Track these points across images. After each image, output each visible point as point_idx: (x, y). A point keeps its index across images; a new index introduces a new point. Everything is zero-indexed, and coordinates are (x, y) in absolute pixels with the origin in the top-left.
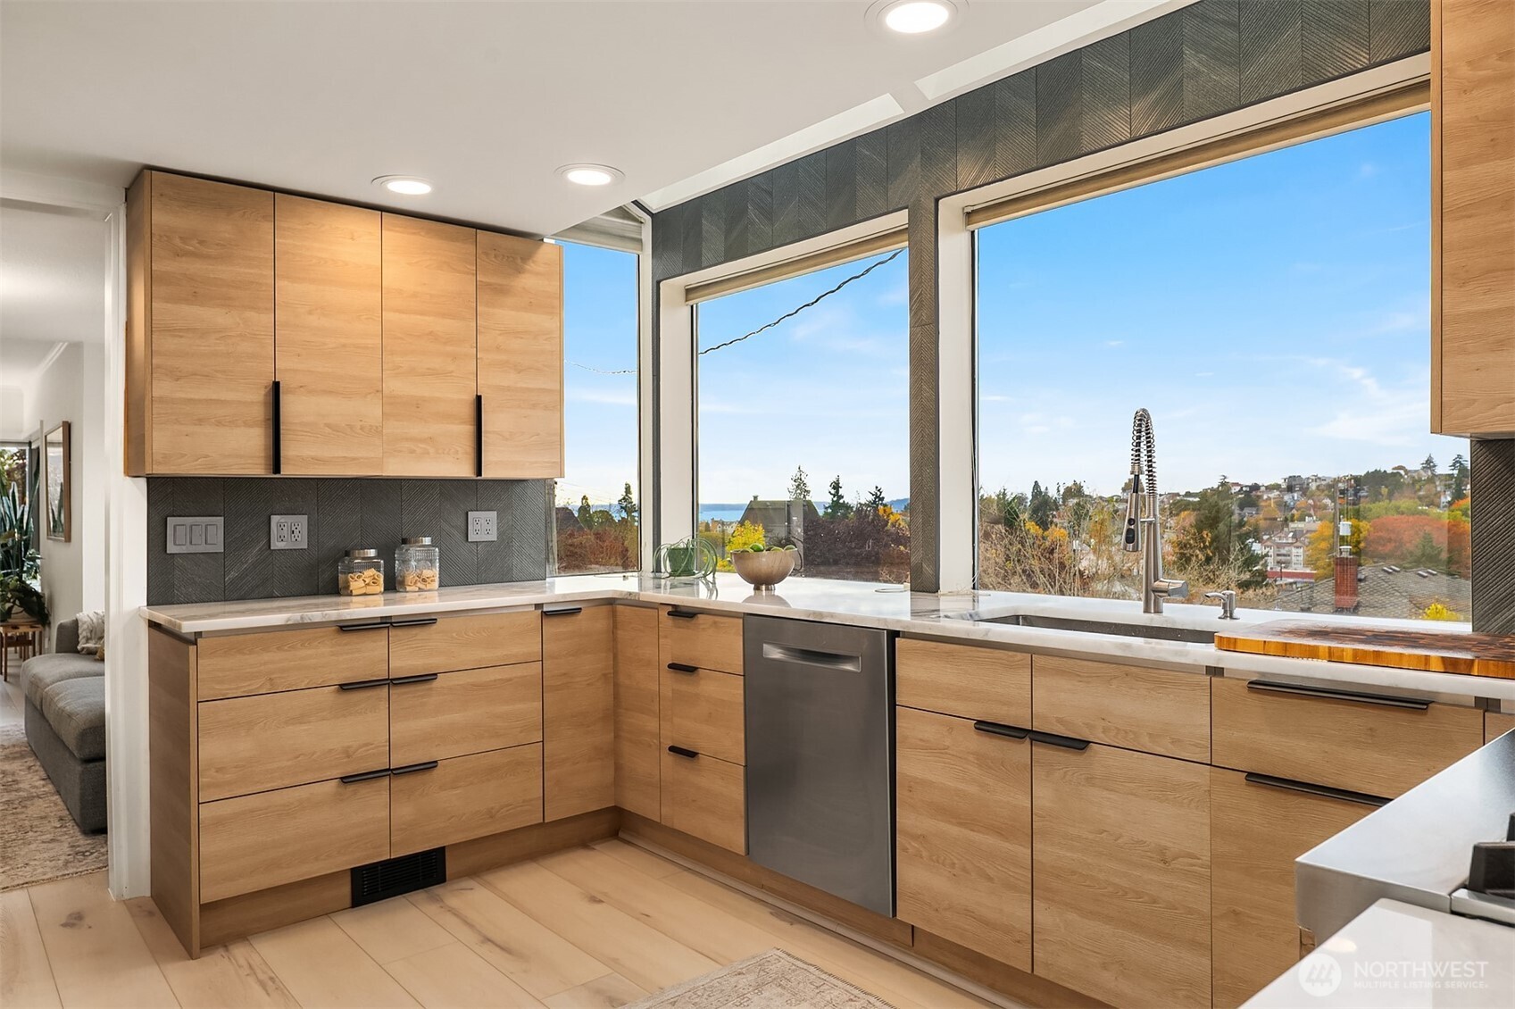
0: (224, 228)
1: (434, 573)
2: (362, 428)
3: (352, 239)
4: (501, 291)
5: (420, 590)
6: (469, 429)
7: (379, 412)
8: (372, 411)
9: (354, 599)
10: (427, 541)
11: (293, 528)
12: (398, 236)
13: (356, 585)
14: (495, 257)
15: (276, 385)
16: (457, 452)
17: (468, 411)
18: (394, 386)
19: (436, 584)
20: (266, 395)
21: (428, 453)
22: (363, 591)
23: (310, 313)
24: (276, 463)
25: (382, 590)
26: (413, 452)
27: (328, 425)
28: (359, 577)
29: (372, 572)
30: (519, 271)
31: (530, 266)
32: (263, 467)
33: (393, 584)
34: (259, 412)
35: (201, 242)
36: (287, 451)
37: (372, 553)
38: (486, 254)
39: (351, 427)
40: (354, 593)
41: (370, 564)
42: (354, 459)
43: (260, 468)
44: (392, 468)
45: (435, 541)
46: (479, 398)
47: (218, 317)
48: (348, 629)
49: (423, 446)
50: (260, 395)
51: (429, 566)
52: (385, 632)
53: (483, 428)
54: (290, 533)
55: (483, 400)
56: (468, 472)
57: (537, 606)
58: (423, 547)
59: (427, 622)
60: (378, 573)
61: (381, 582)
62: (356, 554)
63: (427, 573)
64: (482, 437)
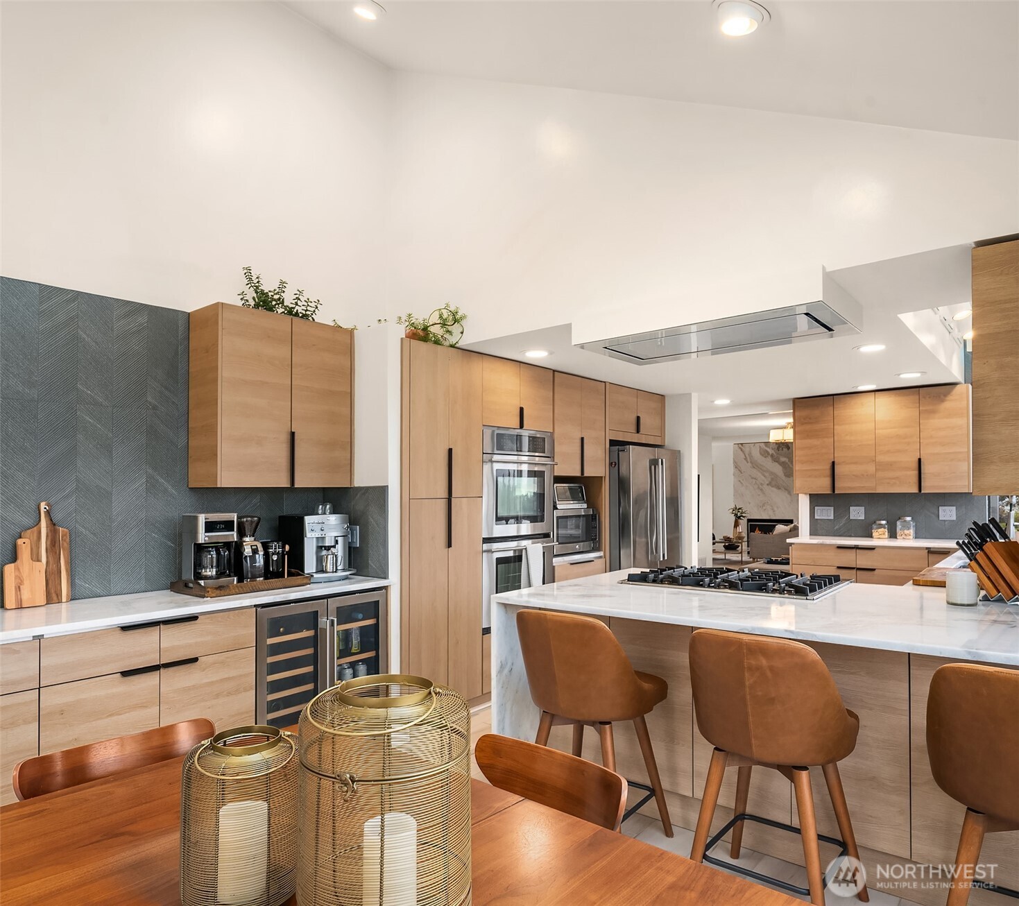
0: (816, 412)
1: (912, 531)
2: (867, 475)
3: (863, 406)
4: (933, 412)
5: (904, 538)
6: (917, 472)
7: (874, 469)
8: (871, 468)
9: (875, 539)
10: (909, 519)
11: (859, 512)
12: (883, 400)
13: (875, 534)
14: (930, 397)
15: (833, 463)
16: (910, 483)
17: (915, 465)
18: (880, 458)
19: (911, 537)
20: (830, 466)
21: (896, 484)
22: (878, 536)
23: (847, 435)
24: (833, 490)
26: (889, 483)
27: (854, 475)
28: (877, 531)
29: (882, 529)
30: (943, 401)
31: (949, 397)
32: (830, 490)
33: (893, 535)
34: (828, 472)
35: (810, 419)
36: (837, 485)
37: (884, 522)
38: (924, 397)
39: (863, 475)
41: (881, 526)
42: (863, 487)
43: (829, 492)
44: (880, 490)
45: (912, 519)
46: (920, 460)
47: (815, 442)
48: (840, 547)
49: (894, 481)
50: (828, 466)
51: (909, 529)
52: (855, 550)
53: (922, 472)
54: (857, 513)
55: (922, 460)
56: (915, 490)
57: (927, 548)
58: (905, 521)
59: (872, 549)
60: (886, 530)
61: (887, 533)
62: (878, 522)
63: (906, 532)
64: (922, 476)
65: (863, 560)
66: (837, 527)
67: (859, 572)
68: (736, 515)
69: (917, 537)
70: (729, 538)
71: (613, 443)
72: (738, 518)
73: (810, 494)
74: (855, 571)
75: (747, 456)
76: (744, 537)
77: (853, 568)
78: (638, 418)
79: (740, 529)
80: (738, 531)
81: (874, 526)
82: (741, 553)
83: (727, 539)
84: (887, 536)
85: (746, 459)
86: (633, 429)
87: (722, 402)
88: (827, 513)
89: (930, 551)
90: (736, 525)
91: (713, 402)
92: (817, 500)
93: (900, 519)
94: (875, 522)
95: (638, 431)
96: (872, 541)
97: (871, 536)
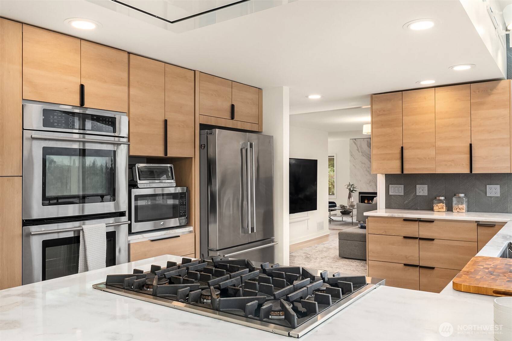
0: (389, 106)
1: (464, 206)
2: (429, 158)
3: (425, 99)
4: (481, 104)
6: (468, 156)
7: (434, 153)
8: (432, 152)
9: (435, 213)
10: (462, 195)
11: (423, 189)
12: (441, 94)
13: (435, 208)
14: (479, 92)
15: (402, 148)
16: (463, 165)
17: (467, 150)
18: (440, 144)
19: (464, 211)
20: (400, 151)
21: (452, 165)
22: (438, 210)
23: (412, 124)
24: (402, 171)
25: (445, 211)
26: (446, 165)
27: (418, 158)
28: (437, 206)
29: (441, 204)
30: (489, 94)
31: (495, 92)
32: (399, 171)
33: (450, 209)
34: (399, 156)
35: (384, 111)
36: (405, 166)
37: (442, 198)
38: (474, 92)
39: (425, 158)
40: (435, 211)
41: (441, 201)
42: (426, 168)
43: (398, 172)
44: (440, 171)
45: (465, 195)
46: (471, 145)
47: (388, 130)
48: (406, 220)
49: (450, 163)
50: (398, 151)
51: (462, 204)
52: (417, 223)
53: (473, 155)
54: (422, 190)
55: (473, 145)
56: (467, 171)
57: (476, 222)
58: (460, 197)
59: (431, 221)
60: (444, 205)
61: (445, 207)
62: (438, 198)
63: (460, 206)
64: (473, 159)
65: (425, 231)
66: (406, 202)
67: (421, 242)
68: (350, 189)
69: (469, 210)
70: (343, 206)
71: (203, 127)
72: (351, 191)
73: (385, 174)
74: (417, 241)
75: (359, 148)
76: (354, 206)
77: (416, 238)
78: (233, 106)
79: (352, 199)
80: (351, 201)
81: (435, 201)
82: (352, 217)
83: (343, 207)
84: (445, 210)
85: (358, 150)
86: (228, 115)
87: (315, 97)
88: (398, 190)
89: (479, 224)
90: (350, 197)
91: (307, 97)
92: (390, 179)
93: (455, 195)
94: (435, 198)
95: (232, 118)
96: (433, 214)
97: (432, 209)
